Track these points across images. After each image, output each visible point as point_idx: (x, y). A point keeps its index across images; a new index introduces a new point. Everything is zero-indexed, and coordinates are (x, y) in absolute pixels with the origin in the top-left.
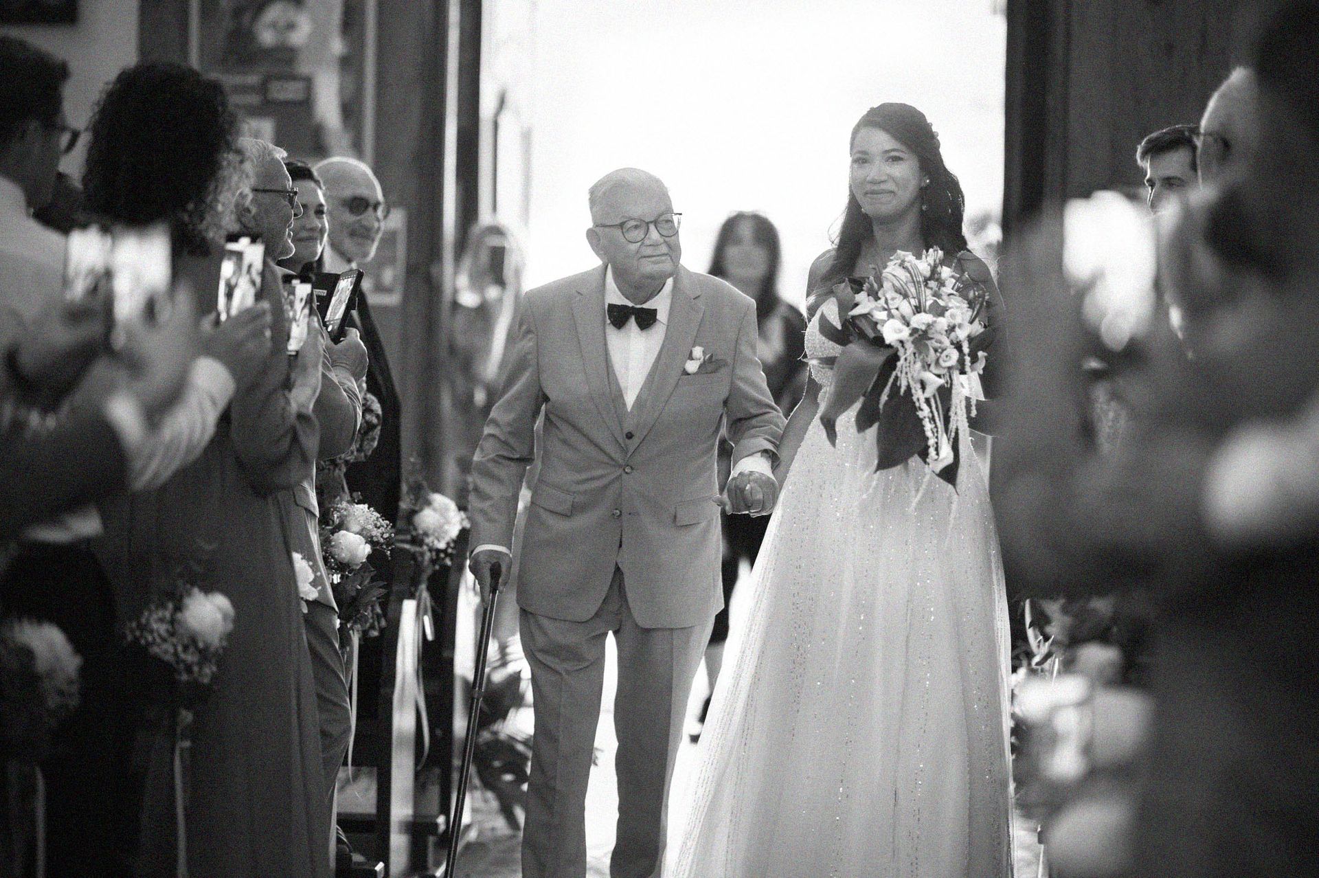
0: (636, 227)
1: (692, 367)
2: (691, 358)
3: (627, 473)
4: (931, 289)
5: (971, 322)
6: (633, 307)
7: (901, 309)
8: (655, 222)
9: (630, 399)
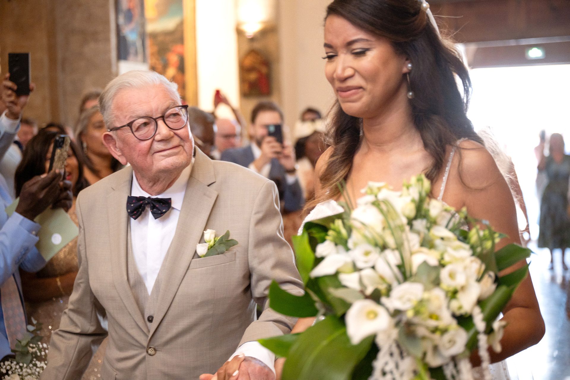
0: (146, 124)
1: (202, 249)
2: (202, 240)
3: (150, 355)
4: (418, 233)
5: (479, 280)
6: (149, 198)
7: (378, 267)
8: (163, 117)
9: (150, 284)
